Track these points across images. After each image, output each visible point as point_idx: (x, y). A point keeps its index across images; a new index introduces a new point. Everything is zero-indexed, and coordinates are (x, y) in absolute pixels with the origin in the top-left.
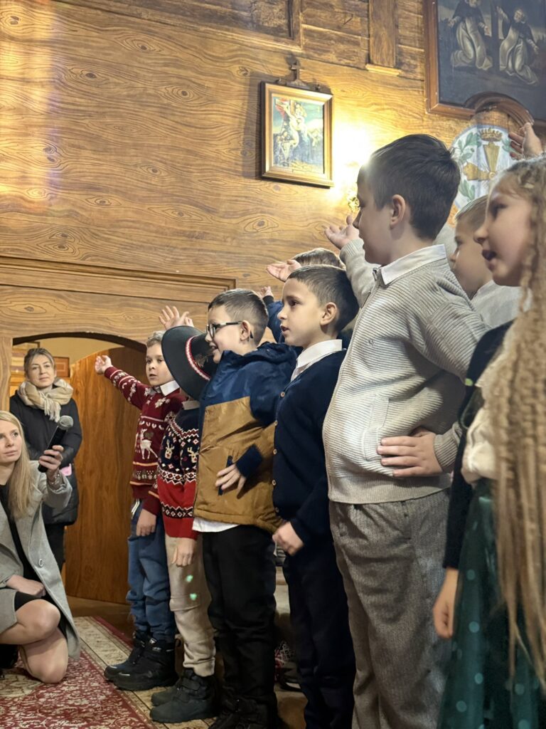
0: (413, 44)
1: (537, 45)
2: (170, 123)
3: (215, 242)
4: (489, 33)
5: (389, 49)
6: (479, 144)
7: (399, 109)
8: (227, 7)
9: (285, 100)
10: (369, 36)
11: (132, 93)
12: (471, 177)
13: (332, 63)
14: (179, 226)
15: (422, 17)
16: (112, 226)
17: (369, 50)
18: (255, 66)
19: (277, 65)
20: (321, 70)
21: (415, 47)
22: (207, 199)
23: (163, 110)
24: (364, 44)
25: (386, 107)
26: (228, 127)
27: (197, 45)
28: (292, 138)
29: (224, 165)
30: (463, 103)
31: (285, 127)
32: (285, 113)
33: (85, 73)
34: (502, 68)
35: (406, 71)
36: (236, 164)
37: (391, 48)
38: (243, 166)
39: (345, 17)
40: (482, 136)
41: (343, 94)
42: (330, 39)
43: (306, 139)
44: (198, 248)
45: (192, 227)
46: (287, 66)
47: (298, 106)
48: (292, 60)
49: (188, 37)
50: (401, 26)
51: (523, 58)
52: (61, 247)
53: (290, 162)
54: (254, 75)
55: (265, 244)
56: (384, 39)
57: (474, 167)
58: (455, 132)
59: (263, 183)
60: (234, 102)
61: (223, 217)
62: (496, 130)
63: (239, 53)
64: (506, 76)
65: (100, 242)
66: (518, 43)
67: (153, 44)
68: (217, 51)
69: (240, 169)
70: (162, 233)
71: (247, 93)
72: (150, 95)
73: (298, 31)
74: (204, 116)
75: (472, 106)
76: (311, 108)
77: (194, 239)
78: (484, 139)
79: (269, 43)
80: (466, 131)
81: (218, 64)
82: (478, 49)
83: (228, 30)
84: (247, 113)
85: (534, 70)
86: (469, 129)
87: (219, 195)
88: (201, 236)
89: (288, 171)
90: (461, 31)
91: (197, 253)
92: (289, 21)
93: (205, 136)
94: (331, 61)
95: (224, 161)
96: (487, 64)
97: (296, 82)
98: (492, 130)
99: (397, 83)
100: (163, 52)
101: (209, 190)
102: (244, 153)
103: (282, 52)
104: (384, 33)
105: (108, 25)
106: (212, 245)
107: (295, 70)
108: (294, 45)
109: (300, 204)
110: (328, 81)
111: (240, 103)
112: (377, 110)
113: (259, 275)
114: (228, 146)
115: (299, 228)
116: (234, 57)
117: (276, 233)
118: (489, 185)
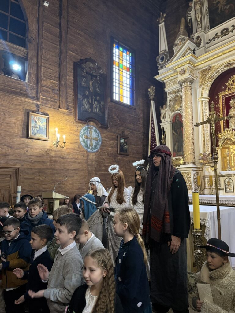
1: (102, 106)
4: (91, 102)
5: (65, 104)
6: (88, 130)
7: (67, 120)
8: (18, 90)
9: (35, 117)
10: (59, 101)
12: (86, 138)
13: (49, 107)
14: (1, 152)
15: (73, 96)
18: (27, 107)
19: (33, 107)
20: (46, 109)
21: (72, 104)
22: (10, 144)
24: (58, 103)
25: (64, 120)
26: (18, 124)
27: (8, 100)
28: (37, 127)
29: (16, 135)
30: (84, 119)
31: (35, 124)
32: (35, 120)
34: (94, 111)
35: (69, 110)
38: (22, 135)
39: (53, 95)
40: (88, 128)
41: (52, 116)
42: (49, 101)
43: (41, 128)
44: (8, 158)
45: (5, 153)
46: (36, 107)
47: (39, 119)
48: (38, 106)
49: (6, 98)
50: (68, 98)
51: (99, 109)
53: (36, 134)
54: (26, 109)
55: (28, 157)
56: (63, 102)
57: (86, 136)
58: (82, 127)
59: (28, 139)
60: (20, 117)
61: (16, 149)
62: (92, 127)
63: (22, 103)
64: (95, 114)
66: (97, 105)
68: (15, 102)
69: (21, 135)
71: (24, 114)
73: (40, 98)
74: (10, 121)
75: (86, 121)
76: (43, 119)
77: (6, 156)
78: (89, 129)
79: (31, 101)
80: (84, 127)
81: (15, 106)
82: (88, 106)
83: (19, 97)
84: (24, 120)
85: (101, 112)
86: (85, 126)
87: (14, 143)
88: (9, 155)
89: (36, 137)
90: (84, 101)
91: (7, 160)
92: (37, 95)
93: (11, 126)
95: (16, 133)
96: (90, 110)
97: (39, 112)
99: (67, 114)
101: (11, 142)
102: (22, 131)
103: (35, 104)
104: (64, 100)
106: (12, 157)
107: (38, 109)
108: (38, 102)
109: (39, 145)
110: (48, 112)
111: (22, 117)
112: (62, 120)
113: (26, 166)
114: (18, 129)
115: (38, 152)
116: (20, 104)
117: (32, 153)
118: (90, 140)
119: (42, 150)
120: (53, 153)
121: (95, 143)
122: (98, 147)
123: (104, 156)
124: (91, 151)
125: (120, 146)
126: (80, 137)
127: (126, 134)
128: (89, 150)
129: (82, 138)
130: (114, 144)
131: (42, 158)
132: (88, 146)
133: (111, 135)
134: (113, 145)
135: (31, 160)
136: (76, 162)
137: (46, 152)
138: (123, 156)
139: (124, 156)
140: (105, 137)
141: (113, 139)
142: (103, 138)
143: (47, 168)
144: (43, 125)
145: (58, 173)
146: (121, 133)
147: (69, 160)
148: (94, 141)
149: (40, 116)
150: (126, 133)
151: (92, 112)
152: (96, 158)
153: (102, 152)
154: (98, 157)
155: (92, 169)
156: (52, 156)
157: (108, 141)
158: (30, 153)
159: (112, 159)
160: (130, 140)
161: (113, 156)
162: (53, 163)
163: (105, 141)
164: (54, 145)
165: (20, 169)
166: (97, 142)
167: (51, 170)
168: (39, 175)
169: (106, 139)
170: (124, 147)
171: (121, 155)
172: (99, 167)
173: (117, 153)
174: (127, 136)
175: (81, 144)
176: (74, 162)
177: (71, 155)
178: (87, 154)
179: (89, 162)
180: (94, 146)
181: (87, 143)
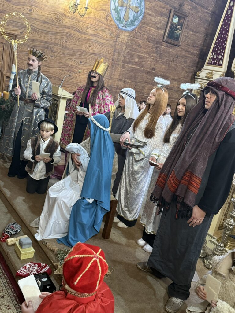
57: (122, 1)
88: (3, 12)
115: (46, 15)
117: (37, 16)
118: (126, 9)
119: (52, 13)
120: (67, 22)
121: (133, 15)
122: (136, 23)
123: (142, 41)
124: (124, 28)
125: (171, 28)
127: (185, 10)
128: (121, 26)
130: (161, 23)
131: (50, 27)
132: (120, 18)
133: (161, 7)
134: (160, 25)
135: (35, 25)
136: (98, 41)
137: (58, 17)
138: (170, 45)
139: (172, 46)
140: (150, 9)
141: (162, 14)
142: (147, 9)
143: (56, 44)
145: (70, 55)
146: (178, 6)
147: (88, 37)
148: (132, 13)
150: (185, 8)
152: (129, 42)
153: (140, 33)
154: (132, 40)
155: (119, 57)
156: (65, 26)
157: (154, 16)
158: (34, 14)
159: (153, 48)
160: (188, 21)
161: (155, 42)
162: (65, 38)
163: (148, 16)
164: (71, 8)
165: (18, 37)
166: (136, 14)
167: (61, 48)
169: (152, 12)
170: (175, 31)
171: (168, 43)
172: (129, 56)
173: (162, 39)
174: (186, 13)
175: (111, 13)
176: (95, 42)
177: (92, 30)
178: (117, 32)
179: (116, 46)
180: (130, 21)
181: (121, 14)
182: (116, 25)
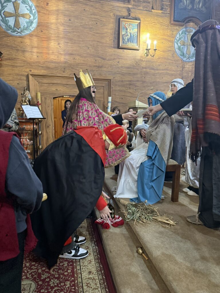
0: (167, 1)
2: (93, 33)
3: (105, 68)
6: (185, 34)
7: (161, 24)
9: (126, 23)
11: (82, 24)
12: (182, 45)
13: (141, 10)
14: (95, 64)
16: (77, 65)
17: (153, 5)
18: (117, 13)
19: (124, 12)
20: (137, 12)
21: (168, 2)
22: (103, 55)
23: (90, 29)
24: (151, 3)
25: (157, 23)
26: (109, 33)
27: (100, 7)
28: (128, 35)
29: (108, 45)
30: (181, 20)
31: (126, 32)
32: (126, 27)
33: (68, 19)
34: (195, 7)
35: (164, 11)
36: (112, 44)
37: (160, 3)
38: (114, 45)
40: (186, 31)
41: (144, 20)
43: (132, 35)
44: (101, 70)
45: (99, 64)
46: (127, 12)
47: (130, 25)
49: (98, 5)
51: (202, 3)
52: (64, 72)
53: (127, 43)
54: (117, 16)
55: (119, 68)
57: (183, 41)
58: (178, 30)
59: (119, 50)
60: (111, 25)
61: (108, 61)
63: (113, 9)
64: (196, 10)
65: (74, 70)
67: (87, 8)
68: (106, 9)
69: (112, 46)
70: (91, 66)
71: (115, 22)
72: (86, 25)
74: (102, 30)
75: (184, 22)
76: (135, 25)
77: (100, 68)
78: (187, 32)
79: (121, 5)
80: (181, 30)
81: (106, 13)
82: (188, 2)
83: (109, 2)
84: (115, 28)
86: (183, 29)
87: (106, 54)
88: (101, 67)
89: (126, 46)
91: (100, 72)
93: (103, 36)
94: (141, 9)
95: (108, 44)
96: (190, 6)
97: (130, 17)
98: (190, 29)
99: (161, 15)
100: (90, 11)
101: (104, 53)
102: (114, 41)
103: (126, 7)
105: (74, 3)
106: (105, 69)
107: (129, 13)
108: (129, 5)
109: (130, 56)
110: (140, 16)
111: (113, 25)
112: (154, 25)
113: (118, 78)
114: (109, 39)
115: (129, 63)
116: (111, 10)
117: (123, 65)
118: (187, 47)
119: (133, 61)
120: (144, 64)
121: (193, 50)
124: (188, 60)
126: (175, 43)
128: (185, 59)
129: (178, 44)
131: (132, 70)
132: (184, 54)
135: (122, 71)
136: (168, 73)
137: (137, 62)
143: (138, 81)
144: (134, 32)
145: (149, 86)
147: (160, 72)
148: (192, 48)
149: (131, 22)
151: (192, 8)
156: (143, 67)
158: (121, 64)
162: (144, 75)
164: (145, 55)
165: (112, 81)
167: (141, 83)
168: (130, 88)
175: (175, 52)
176: (166, 74)
177: (163, 66)
178: (182, 64)
179: (183, 74)
180: (192, 54)
181: (184, 50)
182: (181, 59)
